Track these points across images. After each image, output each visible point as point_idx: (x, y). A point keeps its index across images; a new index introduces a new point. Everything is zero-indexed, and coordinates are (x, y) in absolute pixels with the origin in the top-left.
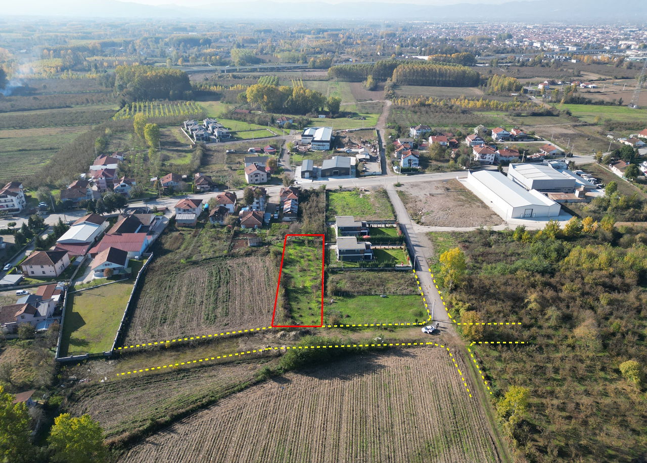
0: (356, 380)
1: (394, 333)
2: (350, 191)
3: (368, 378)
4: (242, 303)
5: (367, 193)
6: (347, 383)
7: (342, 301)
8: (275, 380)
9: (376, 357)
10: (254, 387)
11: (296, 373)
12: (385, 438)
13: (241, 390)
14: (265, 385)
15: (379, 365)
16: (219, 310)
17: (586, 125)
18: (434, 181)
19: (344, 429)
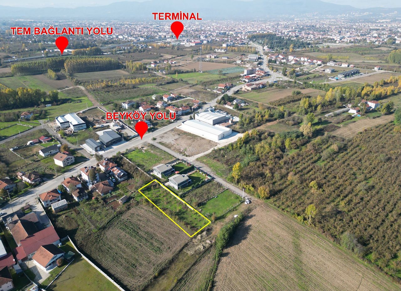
0: (249, 236)
1: (238, 211)
2: (134, 150)
3: (251, 233)
4: (161, 234)
5: (144, 149)
6: (248, 239)
7: (203, 208)
8: (223, 256)
9: (244, 223)
10: (219, 265)
11: (227, 248)
12: (281, 250)
13: (217, 270)
14: (222, 261)
15: (248, 226)
16: (155, 244)
17: (194, 85)
18: (168, 132)
19: (268, 257)
